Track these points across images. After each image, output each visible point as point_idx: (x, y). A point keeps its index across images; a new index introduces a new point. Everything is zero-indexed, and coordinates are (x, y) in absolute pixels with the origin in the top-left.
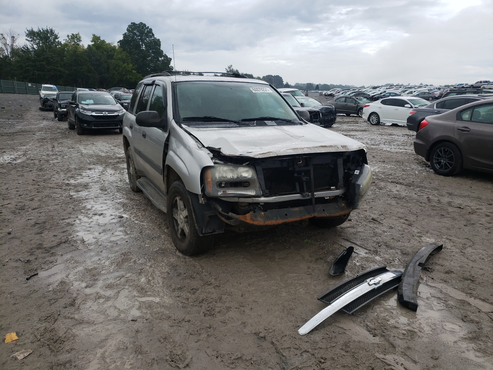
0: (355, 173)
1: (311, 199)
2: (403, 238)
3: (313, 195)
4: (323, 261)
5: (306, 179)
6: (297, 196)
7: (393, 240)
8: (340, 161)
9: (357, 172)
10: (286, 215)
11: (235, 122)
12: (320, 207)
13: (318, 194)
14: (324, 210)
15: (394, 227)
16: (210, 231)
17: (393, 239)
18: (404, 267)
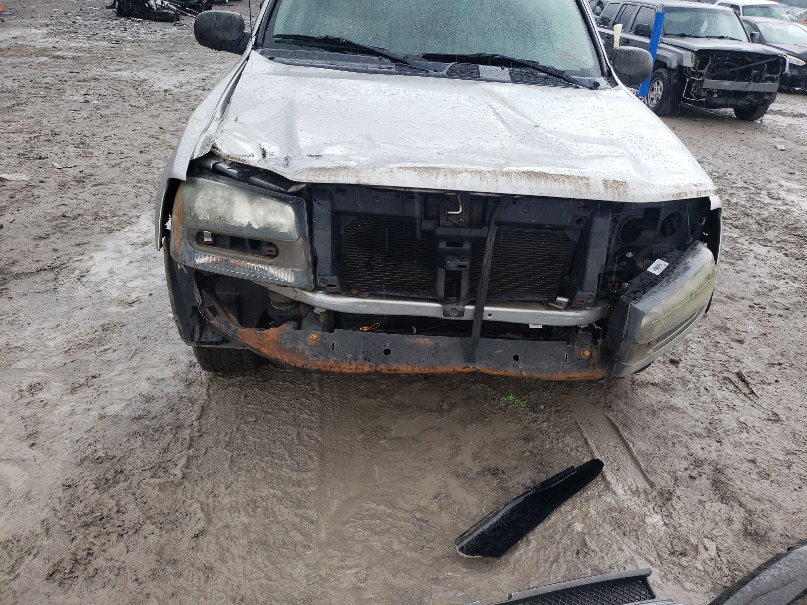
0: (651, 269)
1: (469, 323)
2: (789, 467)
3: (479, 311)
4: (495, 482)
5: (459, 266)
6: (430, 308)
7: (750, 465)
8: (602, 226)
9: (658, 267)
10: (387, 352)
11: (394, 60)
12: (502, 347)
13: (496, 312)
14: (516, 358)
15: (784, 418)
16: (214, 340)
17: (753, 461)
18: (713, 589)
